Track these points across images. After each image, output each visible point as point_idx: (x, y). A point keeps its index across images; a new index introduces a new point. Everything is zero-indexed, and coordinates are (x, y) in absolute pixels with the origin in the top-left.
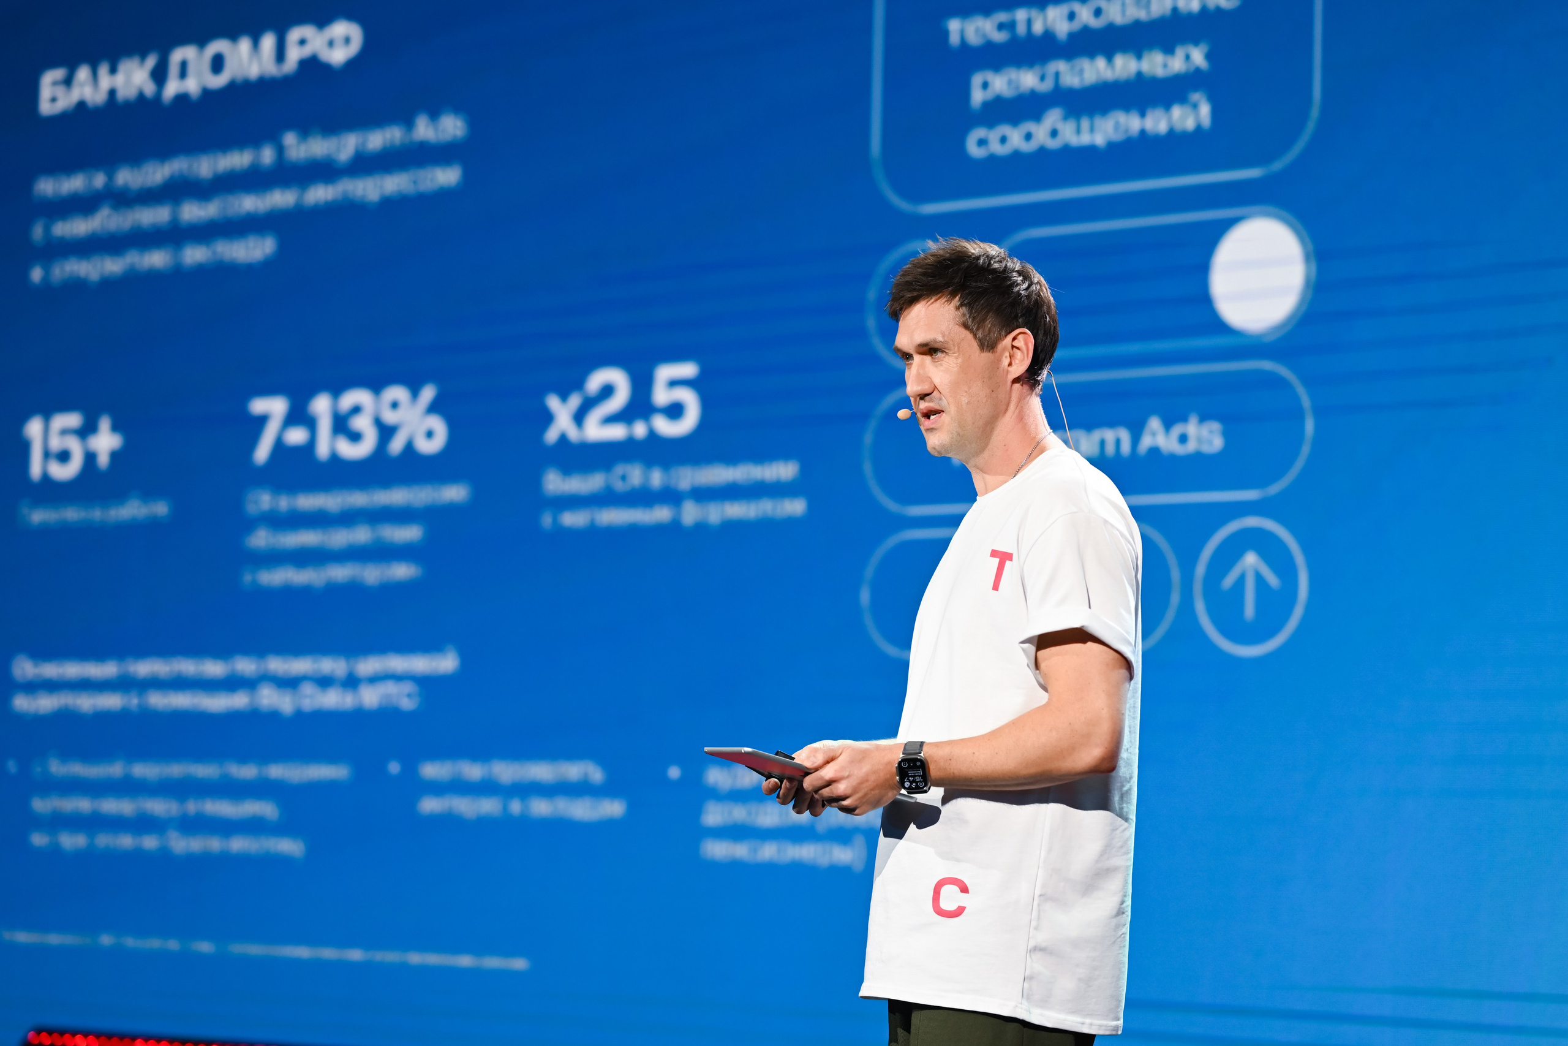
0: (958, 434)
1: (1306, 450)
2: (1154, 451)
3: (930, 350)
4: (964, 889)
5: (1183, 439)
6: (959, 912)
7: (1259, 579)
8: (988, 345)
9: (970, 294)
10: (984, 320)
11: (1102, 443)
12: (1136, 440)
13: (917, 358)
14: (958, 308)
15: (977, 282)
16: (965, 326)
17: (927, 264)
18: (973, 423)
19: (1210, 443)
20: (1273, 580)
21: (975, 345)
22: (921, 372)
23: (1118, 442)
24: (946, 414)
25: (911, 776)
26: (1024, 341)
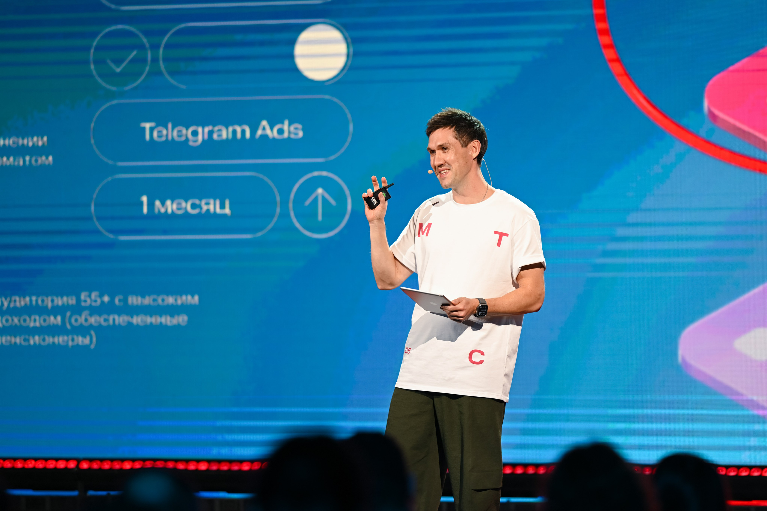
0: (454, 179)
1: (349, 139)
2: (264, 137)
3: (443, 148)
4: (483, 354)
5: (281, 131)
6: (481, 362)
7: (324, 199)
8: (465, 145)
9: (459, 127)
10: (463, 136)
11: (234, 132)
12: (253, 132)
13: (438, 152)
14: (453, 131)
15: (461, 123)
16: (457, 138)
17: (443, 115)
18: (460, 174)
19: (296, 134)
20: (333, 202)
21: (460, 145)
22: (439, 157)
23: (243, 132)
24: (451, 171)
25: (482, 311)
26: (476, 144)
